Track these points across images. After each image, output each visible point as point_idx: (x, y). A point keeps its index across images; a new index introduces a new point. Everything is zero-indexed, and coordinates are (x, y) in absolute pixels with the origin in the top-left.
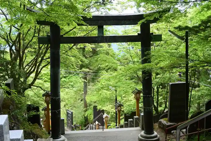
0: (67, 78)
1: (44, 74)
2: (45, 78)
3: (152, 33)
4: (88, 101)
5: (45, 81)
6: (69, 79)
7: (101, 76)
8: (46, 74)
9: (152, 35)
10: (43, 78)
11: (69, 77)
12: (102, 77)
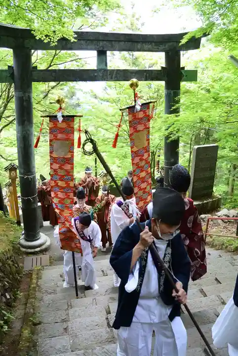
3: (183, 68)
9: (182, 71)
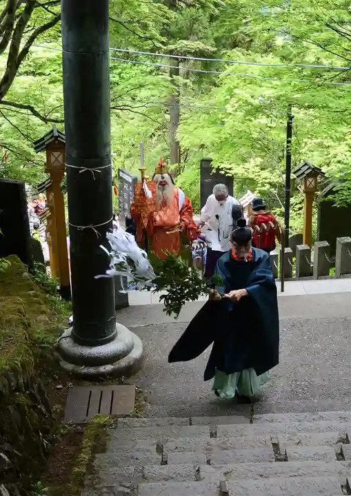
0: (115, 71)
1: (49, 60)
2: (52, 73)
4: (184, 144)
5: (52, 82)
6: (120, 74)
7: (226, 66)
8: (55, 61)
10: (47, 72)
11: (120, 70)
12: (229, 69)
